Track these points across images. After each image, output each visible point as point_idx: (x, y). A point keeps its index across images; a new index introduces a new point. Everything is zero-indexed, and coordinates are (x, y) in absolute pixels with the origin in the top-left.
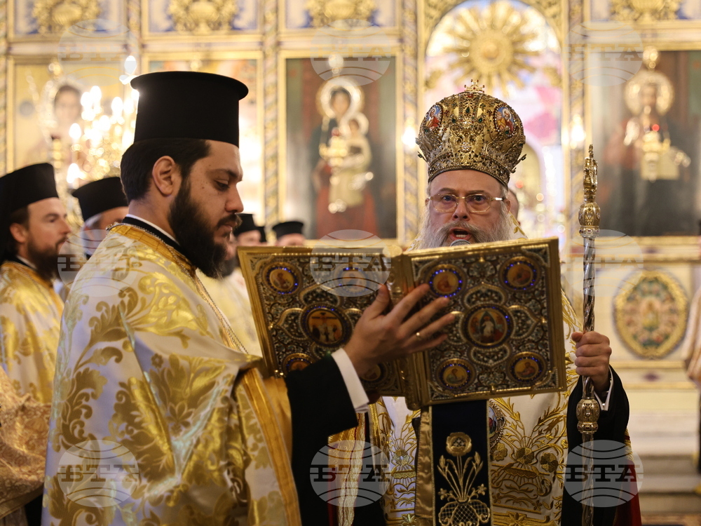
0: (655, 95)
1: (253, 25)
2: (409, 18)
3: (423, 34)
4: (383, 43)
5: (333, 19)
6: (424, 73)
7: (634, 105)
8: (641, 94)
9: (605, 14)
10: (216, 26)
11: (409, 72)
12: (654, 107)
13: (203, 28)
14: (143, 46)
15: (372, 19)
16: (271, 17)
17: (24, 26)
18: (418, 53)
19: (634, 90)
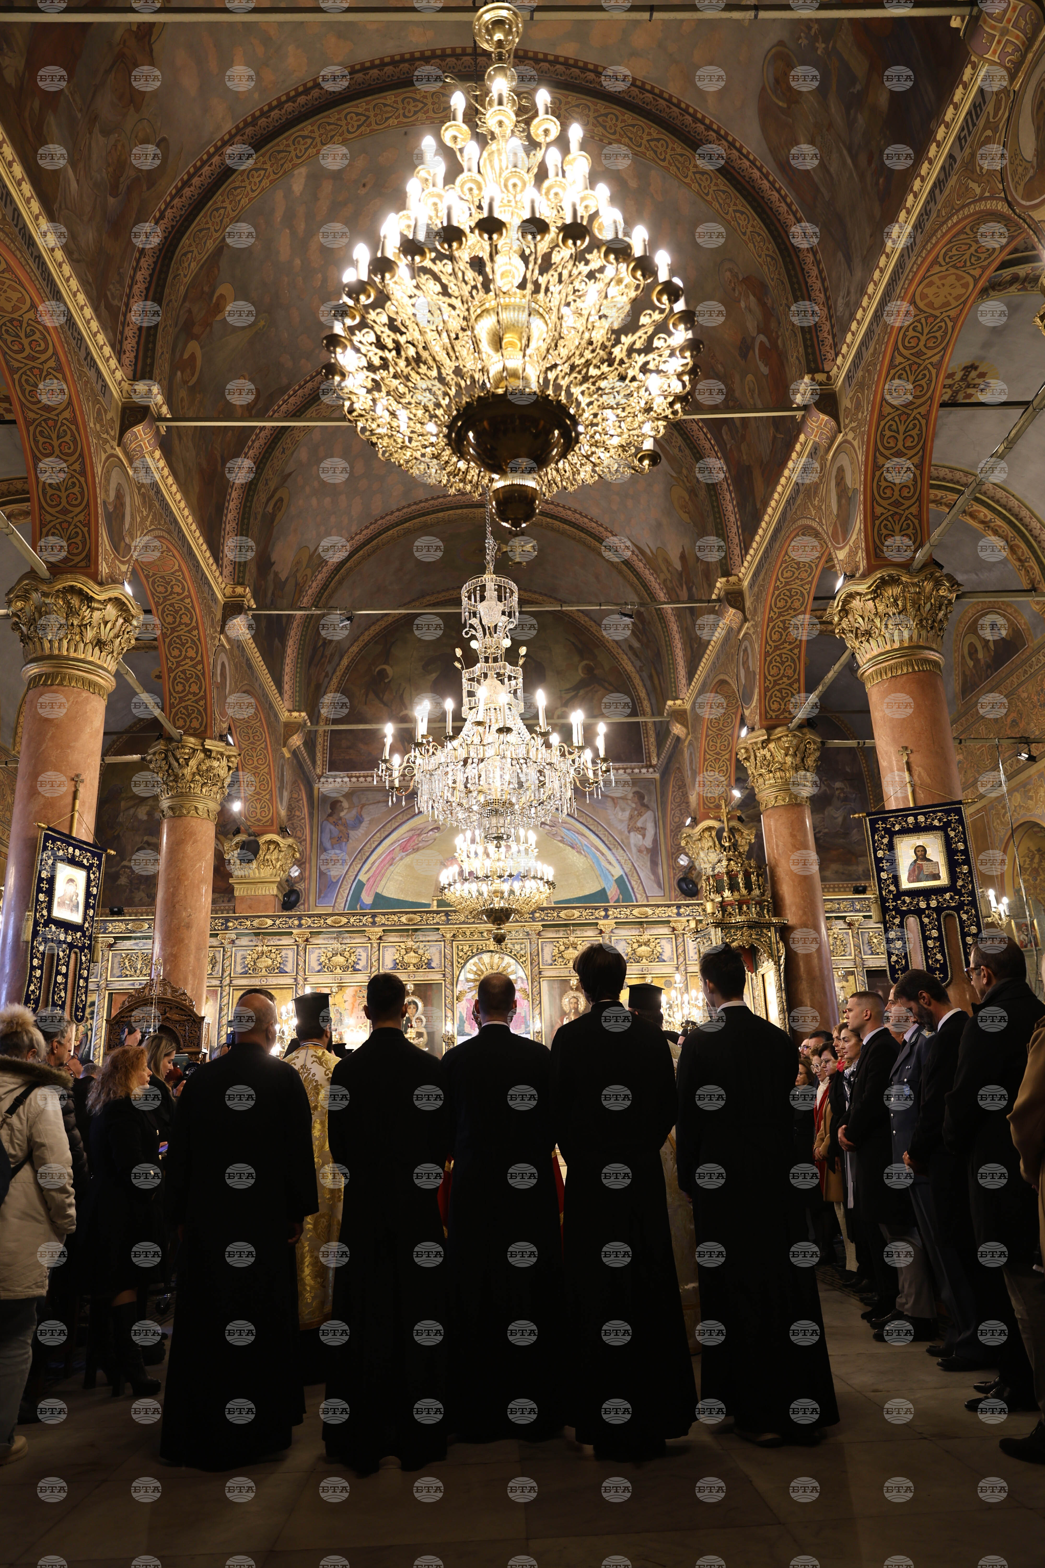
0: (577, 1003)
1: (366, 968)
2: (448, 964)
3: (456, 972)
4: (435, 977)
5: (408, 965)
6: (456, 993)
7: (567, 1008)
8: (570, 1003)
9: (550, 962)
10: (345, 969)
11: (449, 992)
12: (576, 1009)
13: (338, 970)
14: (305, 980)
15: (429, 965)
16: (375, 964)
17: (239, 969)
18: (454, 982)
19: (566, 1001)
